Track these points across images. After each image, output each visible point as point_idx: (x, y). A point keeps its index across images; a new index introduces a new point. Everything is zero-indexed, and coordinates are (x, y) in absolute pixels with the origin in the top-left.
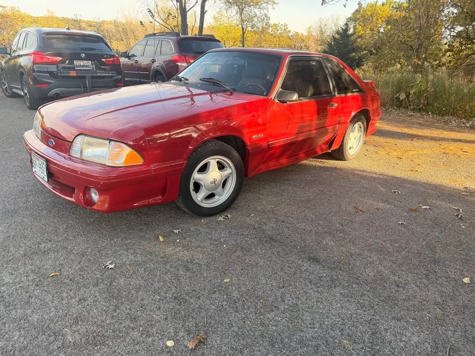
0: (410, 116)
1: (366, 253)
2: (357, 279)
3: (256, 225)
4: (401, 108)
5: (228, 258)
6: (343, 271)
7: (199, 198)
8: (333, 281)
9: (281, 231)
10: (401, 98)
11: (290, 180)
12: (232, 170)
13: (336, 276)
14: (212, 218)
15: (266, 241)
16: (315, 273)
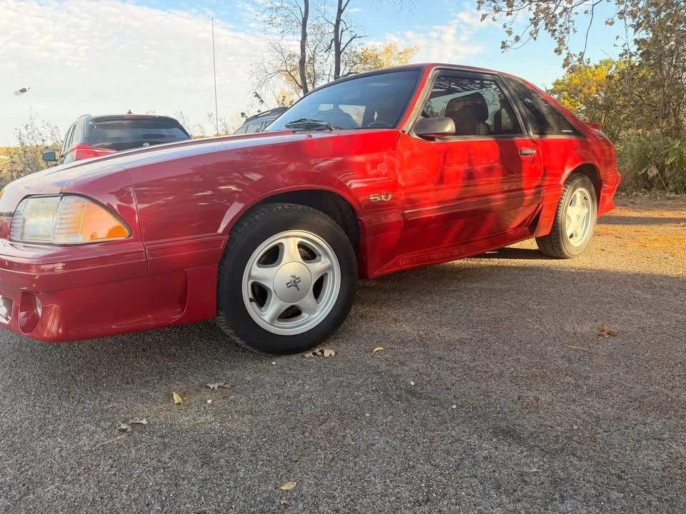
0: (669, 199)
1: (633, 415)
2: (620, 478)
3: (383, 367)
4: (654, 189)
5: (307, 434)
6: (580, 459)
7: (265, 317)
8: (555, 483)
9: (434, 377)
10: (651, 175)
11: (459, 291)
12: (331, 260)
13: (563, 469)
14: (294, 357)
15: (399, 396)
16: (510, 464)
